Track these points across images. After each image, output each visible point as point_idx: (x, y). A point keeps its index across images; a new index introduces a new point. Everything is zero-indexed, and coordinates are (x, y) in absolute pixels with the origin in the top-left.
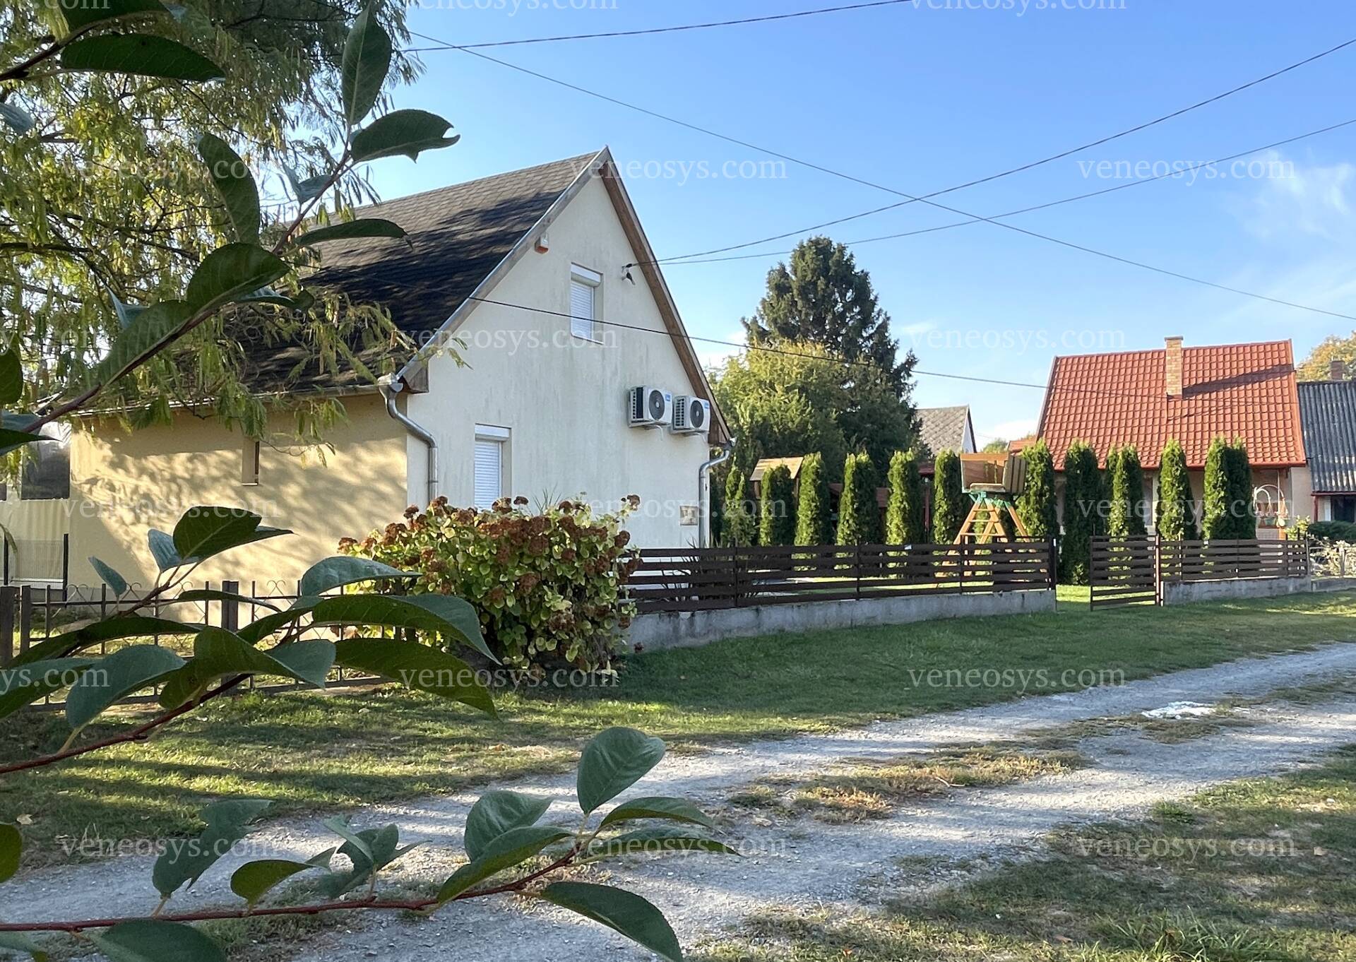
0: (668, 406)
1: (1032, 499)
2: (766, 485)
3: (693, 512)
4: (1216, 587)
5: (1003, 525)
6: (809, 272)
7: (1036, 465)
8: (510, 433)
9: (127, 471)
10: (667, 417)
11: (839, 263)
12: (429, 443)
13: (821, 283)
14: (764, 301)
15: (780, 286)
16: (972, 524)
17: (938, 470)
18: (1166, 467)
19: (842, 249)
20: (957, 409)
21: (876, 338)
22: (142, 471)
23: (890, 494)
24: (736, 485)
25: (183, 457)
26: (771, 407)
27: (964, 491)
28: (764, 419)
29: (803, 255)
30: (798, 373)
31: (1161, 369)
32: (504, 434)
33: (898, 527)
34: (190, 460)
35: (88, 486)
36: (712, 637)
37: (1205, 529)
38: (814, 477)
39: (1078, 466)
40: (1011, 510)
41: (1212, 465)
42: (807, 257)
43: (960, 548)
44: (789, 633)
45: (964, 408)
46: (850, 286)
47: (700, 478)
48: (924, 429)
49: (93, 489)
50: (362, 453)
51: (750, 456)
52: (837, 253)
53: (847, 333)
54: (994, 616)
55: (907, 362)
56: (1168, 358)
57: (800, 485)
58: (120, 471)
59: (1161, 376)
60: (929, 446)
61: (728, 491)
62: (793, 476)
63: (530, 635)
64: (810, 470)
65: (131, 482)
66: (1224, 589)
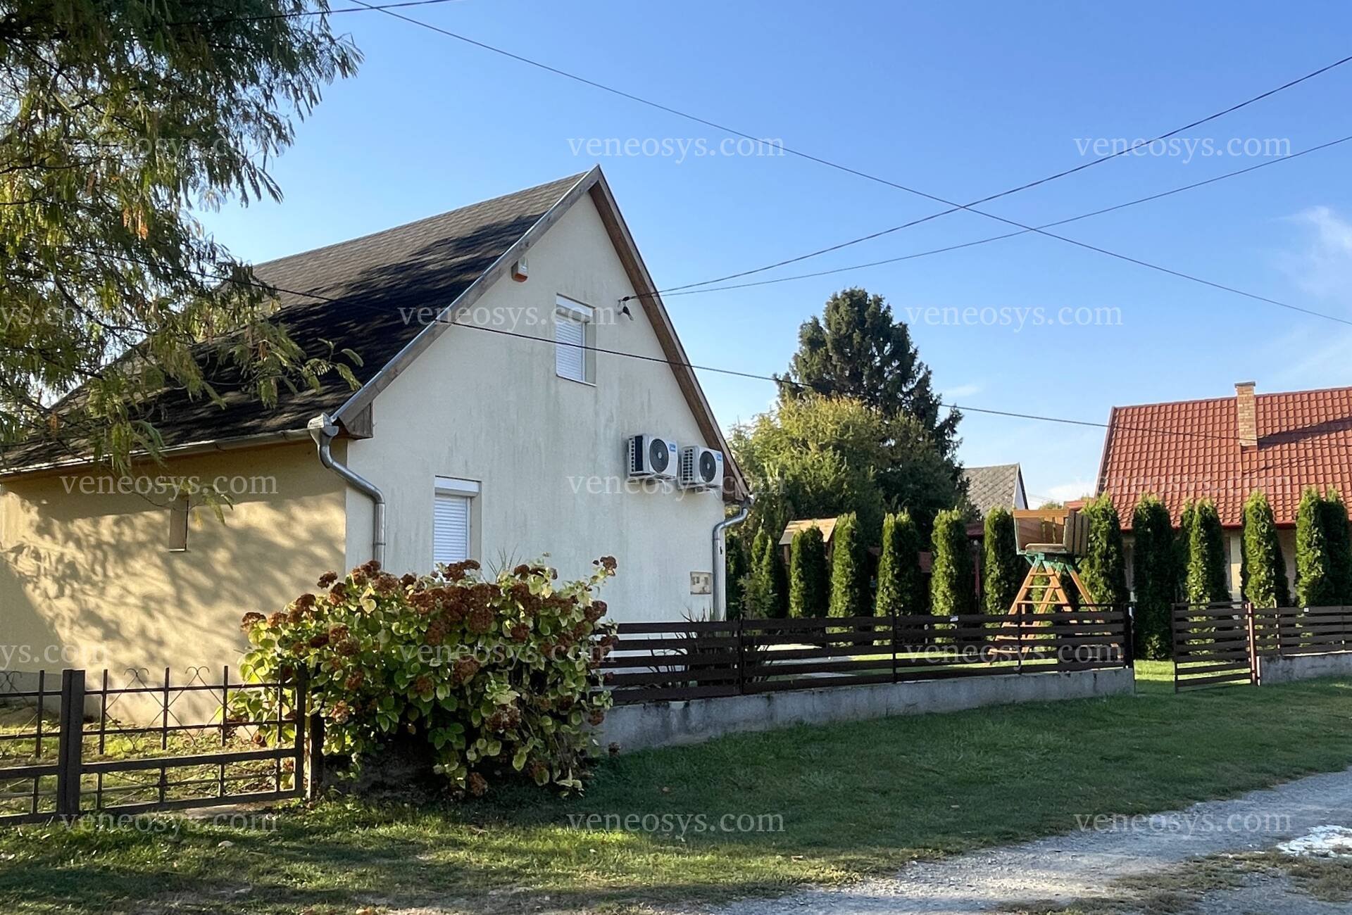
0: (673, 458)
1: (1097, 561)
2: (795, 549)
3: (706, 579)
4: (1320, 662)
5: (1065, 591)
6: (844, 325)
7: (1100, 523)
8: (480, 488)
9: (53, 537)
10: (672, 469)
11: (875, 314)
12: (374, 498)
13: (856, 337)
14: (796, 356)
15: (813, 340)
16: (1030, 591)
17: (987, 529)
18: (1251, 524)
19: (878, 301)
20: (1006, 468)
21: (916, 394)
22: (68, 537)
23: (935, 558)
24: (763, 549)
25: (109, 519)
26: (803, 465)
27: (1018, 553)
28: (795, 477)
29: (836, 308)
30: (832, 430)
31: (1232, 418)
32: (473, 488)
33: (945, 595)
34: (117, 523)
35: (13, 555)
36: (711, 733)
37: (1299, 594)
38: (848, 539)
39: (1148, 524)
40: (1073, 574)
41: (1304, 521)
42: (842, 309)
43: (1018, 618)
44: (811, 726)
45: (1014, 467)
46: (887, 339)
47: (714, 539)
48: (971, 490)
49: (19, 558)
50: (298, 512)
51: (779, 516)
52: (873, 305)
53: (886, 388)
54: (1061, 701)
55: (951, 418)
56: (1239, 406)
57: (834, 548)
58: (47, 537)
59: (1232, 426)
60: (978, 508)
61: (753, 555)
62: (826, 539)
63: (471, 735)
64: (845, 532)
65: (56, 550)
66: (1329, 665)
